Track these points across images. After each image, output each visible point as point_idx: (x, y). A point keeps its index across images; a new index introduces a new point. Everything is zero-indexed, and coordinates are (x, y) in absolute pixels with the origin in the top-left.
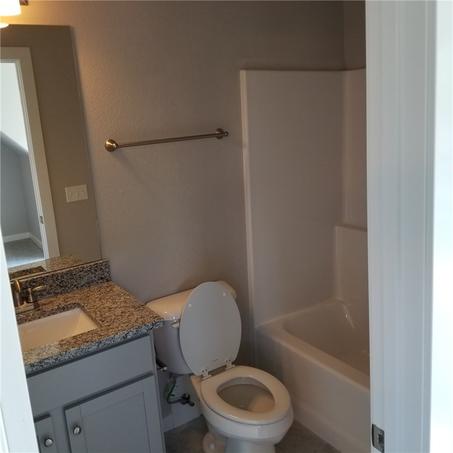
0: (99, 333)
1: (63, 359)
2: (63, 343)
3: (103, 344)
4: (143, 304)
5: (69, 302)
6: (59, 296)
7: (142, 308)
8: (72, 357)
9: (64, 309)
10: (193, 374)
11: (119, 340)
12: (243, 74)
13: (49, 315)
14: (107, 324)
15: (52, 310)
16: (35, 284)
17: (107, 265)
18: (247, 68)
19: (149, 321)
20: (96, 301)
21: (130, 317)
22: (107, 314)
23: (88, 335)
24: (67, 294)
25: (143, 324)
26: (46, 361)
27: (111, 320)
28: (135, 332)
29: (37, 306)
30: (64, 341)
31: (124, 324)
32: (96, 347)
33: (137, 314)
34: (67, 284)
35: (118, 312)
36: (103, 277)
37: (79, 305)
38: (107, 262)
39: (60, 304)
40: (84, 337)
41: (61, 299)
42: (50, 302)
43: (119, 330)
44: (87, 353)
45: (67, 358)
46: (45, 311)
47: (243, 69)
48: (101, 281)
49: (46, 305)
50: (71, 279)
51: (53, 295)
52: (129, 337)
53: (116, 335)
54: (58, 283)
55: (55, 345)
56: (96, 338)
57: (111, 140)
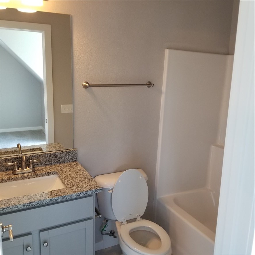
0: (64, 191)
1: (42, 203)
2: (44, 194)
3: (65, 198)
4: (92, 177)
5: (52, 171)
6: (47, 166)
7: (91, 180)
8: (47, 203)
9: (48, 174)
10: (117, 220)
11: (75, 197)
12: (167, 51)
13: (40, 177)
14: (70, 187)
15: (42, 174)
16: (34, 158)
17: (76, 152)
18: (170, 48)
19: (94, 188)
20: (66, 172)
21: (83, 184)
22: (71, 181)
23: (58, 191)
24: (52, 166)
25: (90, 189)
26: (32, 203)
27: (73, 184)
28: (84, 194)
29: (34, 171)
30: (44, 193)
31: (79, 187)
32: (61, 199)
33: (87, 183)
34: (53, 160)
35: (77, 180)
36: (73, 158)
37: (57, 173)
38: (76, 150)
39: (47, 171)
40: (56, 193)
41: (48, 168)
42: (41, 169)
43: (76, 191)
44: (56, 202)
45: (44, 203)
46: (38, 174)
47: (167, 48)
48: (71, 161)
49: (39, 170)
50: (55, 157)
51: (44, 165)
52: (81, 196)
53: (74, 194)
54: (47, 159)
55: (39, 195)
56: (62, 194)
57: (87, 82)
